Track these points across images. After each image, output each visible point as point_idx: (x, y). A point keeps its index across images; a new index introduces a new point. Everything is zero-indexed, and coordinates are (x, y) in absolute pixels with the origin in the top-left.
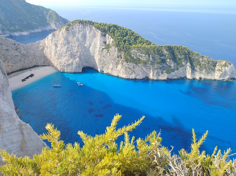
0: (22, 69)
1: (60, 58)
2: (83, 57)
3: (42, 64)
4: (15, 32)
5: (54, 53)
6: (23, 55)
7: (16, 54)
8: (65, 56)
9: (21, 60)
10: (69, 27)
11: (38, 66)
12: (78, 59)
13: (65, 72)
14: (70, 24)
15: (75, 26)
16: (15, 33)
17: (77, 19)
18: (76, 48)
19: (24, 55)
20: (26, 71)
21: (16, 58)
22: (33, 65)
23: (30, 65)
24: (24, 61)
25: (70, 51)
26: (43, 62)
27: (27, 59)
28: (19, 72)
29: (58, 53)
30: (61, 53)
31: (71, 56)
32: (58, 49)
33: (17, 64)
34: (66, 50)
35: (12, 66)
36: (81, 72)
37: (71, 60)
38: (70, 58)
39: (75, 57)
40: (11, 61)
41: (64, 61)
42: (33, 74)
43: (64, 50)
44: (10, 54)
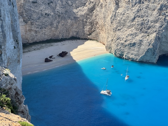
0: (51, 40)
1: (120, 30)
3: (86, 35)
5: (111, 18)
6: (57, 14)
7: (47, 12)
8: (129, 27)
9: (51, 24)
12: (153, 36)
13: (124, 57)
19: (59, 16)
20: (56, 44)
21: (46, 19)
22: (70, 36)
23: (65, 35)
24: (57, 26)
27: (63, 24)
28: (44, 45)
29: (119, 19)
30: (123, 19)
31: (140, 28)
32: (119, 11)
33: (44, 29)
34: (135, 15)
35: (36, 31)
36: (155, 62)
37: (139, 36)
38: (138, 31)
39: (149, 31)
40: (37, 23)
41: (125, 36)
42: (66, 52)
43: (131, 15)
44: (37, 11)
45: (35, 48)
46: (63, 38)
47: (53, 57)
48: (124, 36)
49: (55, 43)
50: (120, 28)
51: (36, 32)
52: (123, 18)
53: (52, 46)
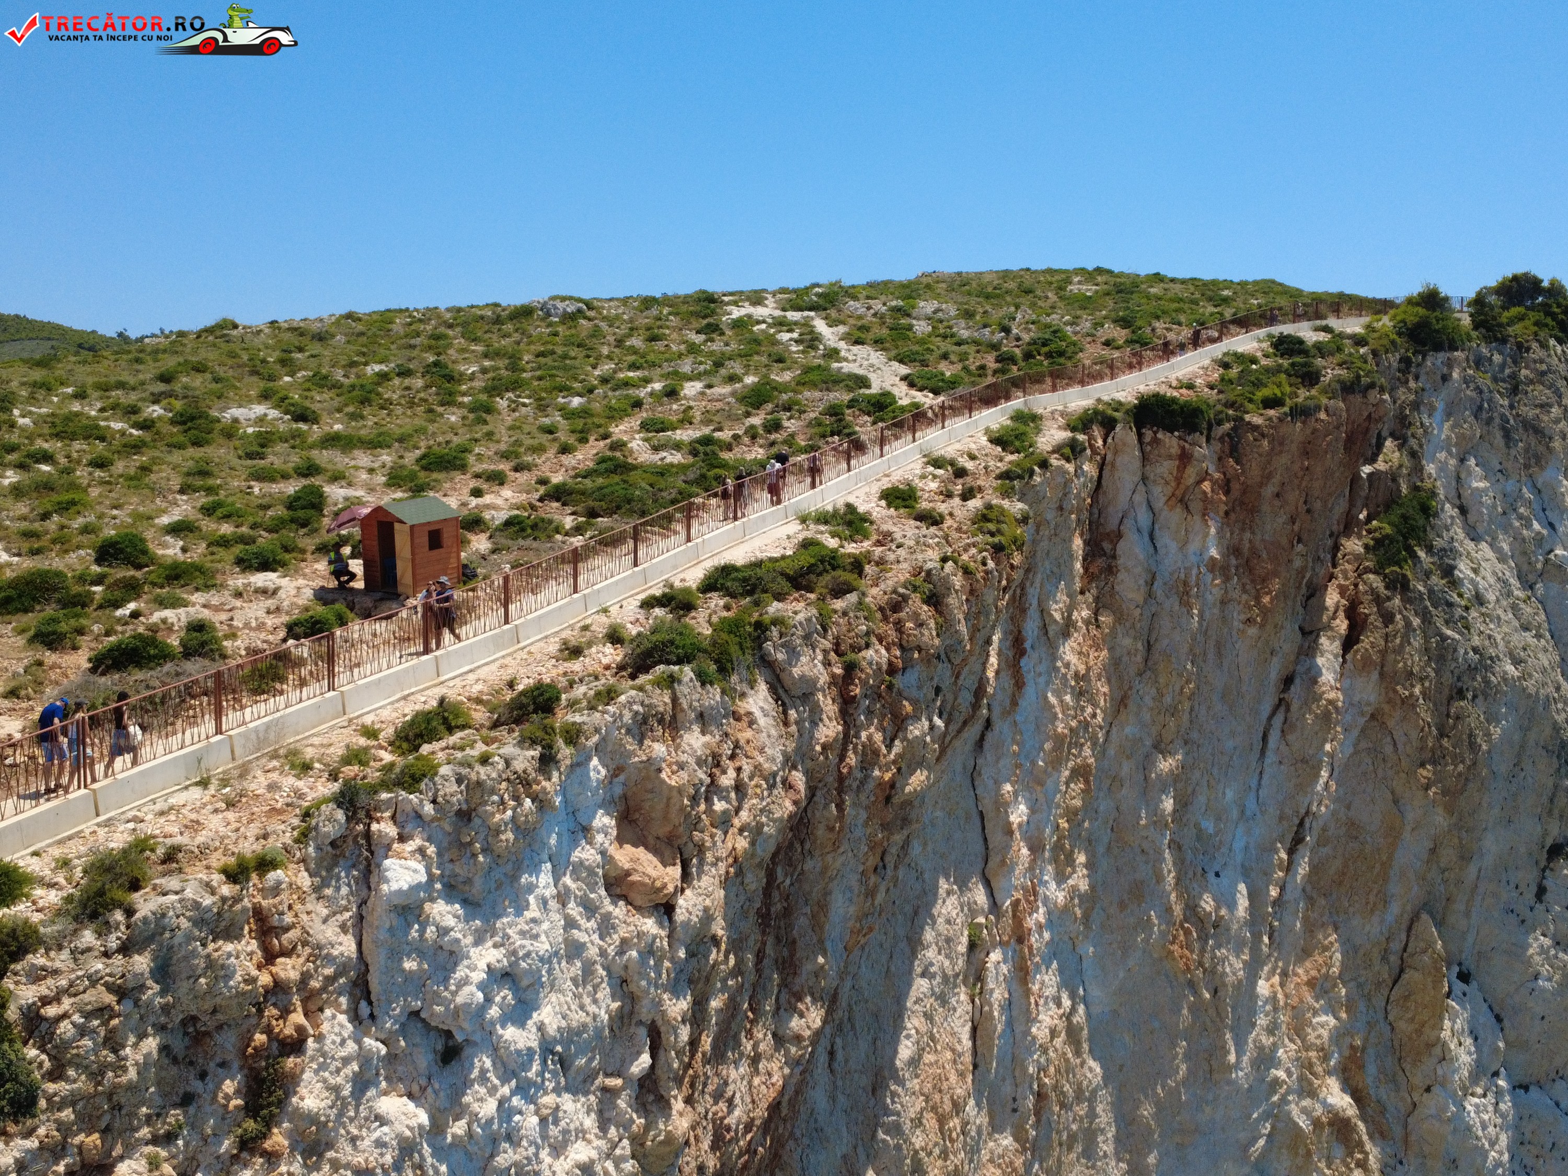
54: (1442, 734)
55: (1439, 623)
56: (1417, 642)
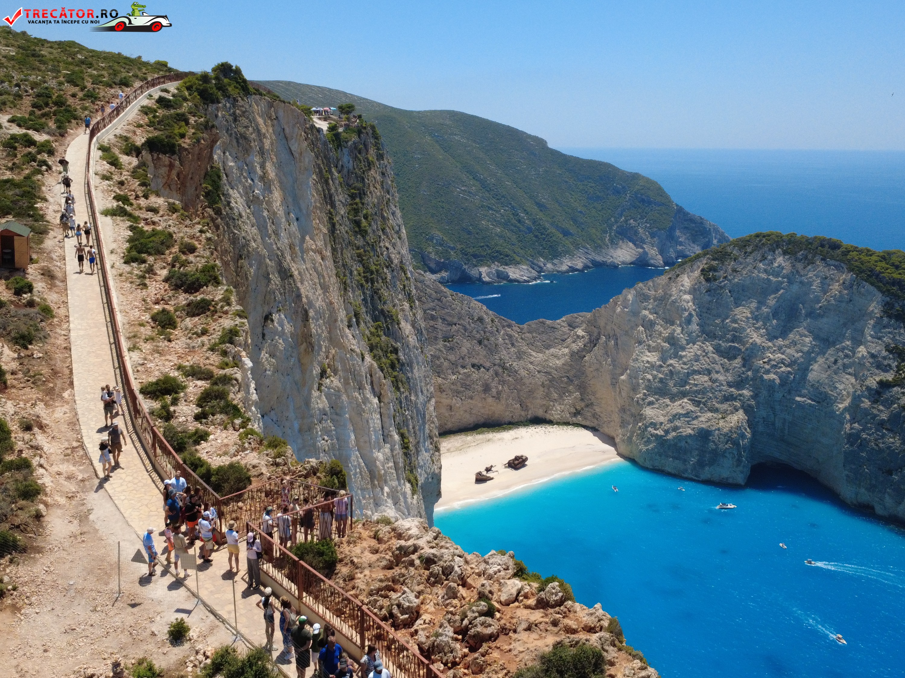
1: (653, 404)
2: (763, 413)
3: (568, 415)
4: (482, 265)
7: (476, 361)
8: (673, 398)
9: (486, 389)
10: (723, 263)
11: (550, 422)
12: (737, 418)
14: (729, 250)
15: (749, 260)
16: (484, 270)
17: (765, 231)
18: (737, 362)
20: (498, 434)
21: (474, 377)
22: (529, 417)
23: (516, 414)
24: (499, 393)
25: (709, 372)
26: (573, 410)
28: (469, 438)
29: (649, 377)
30: (661, 379)
31: (703, 400)
32: (649, 359)
33: (469, 401)
34: (688, 368)
35: (451, 407)
36: (743, 484)
37: (700, 419)
38: (698, 406)
39: (725, 406)
40: (452, 387)
41: (667, 418)
42: (524, 458)
43: (680, 368)
44: (454, 359)
45: (449, 446)
46: (512, 420)
47: (493, 469)
48: (662, 419)
49: (495, 434)
50: (652, 399)
51: (451, 409)
52: (660, 376)
53: (489, 441)
54: (238, 275)
55: (232, 227)
56: (227, 236)
